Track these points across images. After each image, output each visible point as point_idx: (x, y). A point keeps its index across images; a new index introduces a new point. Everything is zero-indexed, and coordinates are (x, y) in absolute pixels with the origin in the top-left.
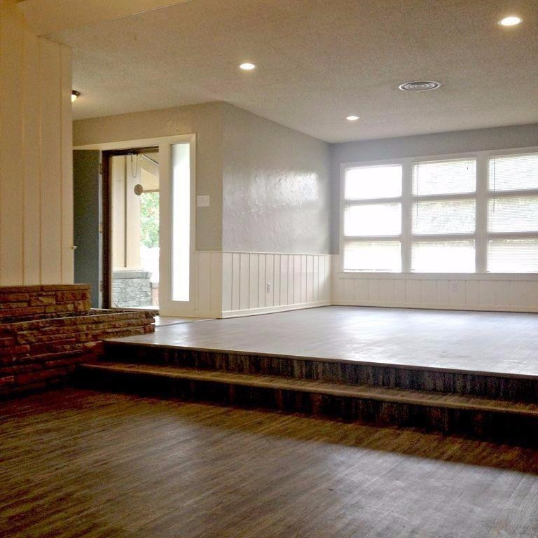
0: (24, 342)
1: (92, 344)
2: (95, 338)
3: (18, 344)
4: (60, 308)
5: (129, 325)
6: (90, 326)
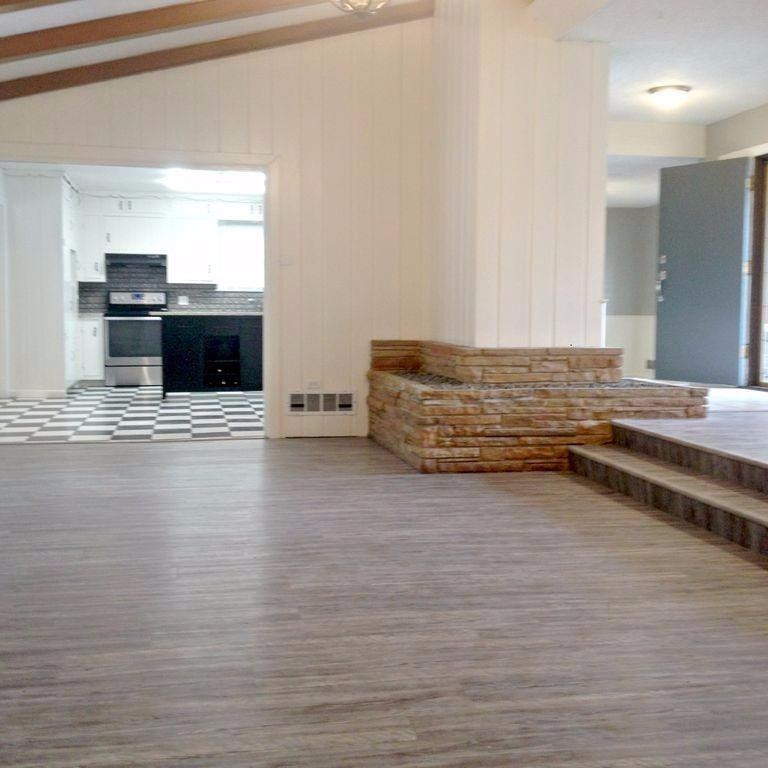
0: (492, 412)
1: (591, 423)
2: (597, 416)
3: (483, 412)
4: (573, 376)
5: (657, 404)
6: (590, 401)
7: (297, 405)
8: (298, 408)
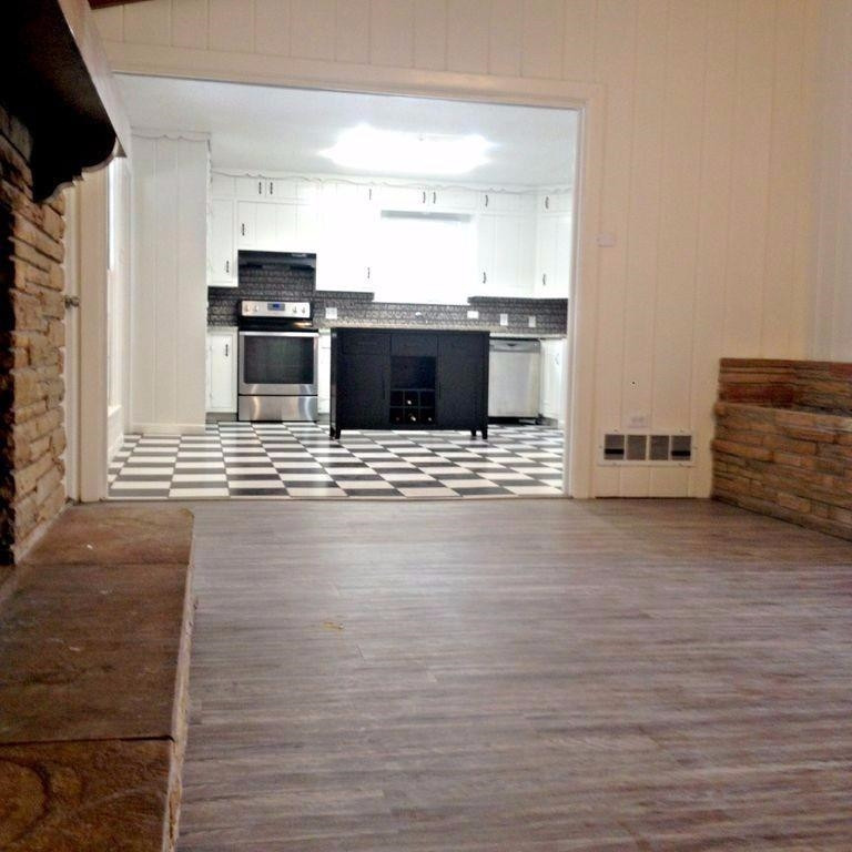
7: (613, 449)
8: (615, 455)
